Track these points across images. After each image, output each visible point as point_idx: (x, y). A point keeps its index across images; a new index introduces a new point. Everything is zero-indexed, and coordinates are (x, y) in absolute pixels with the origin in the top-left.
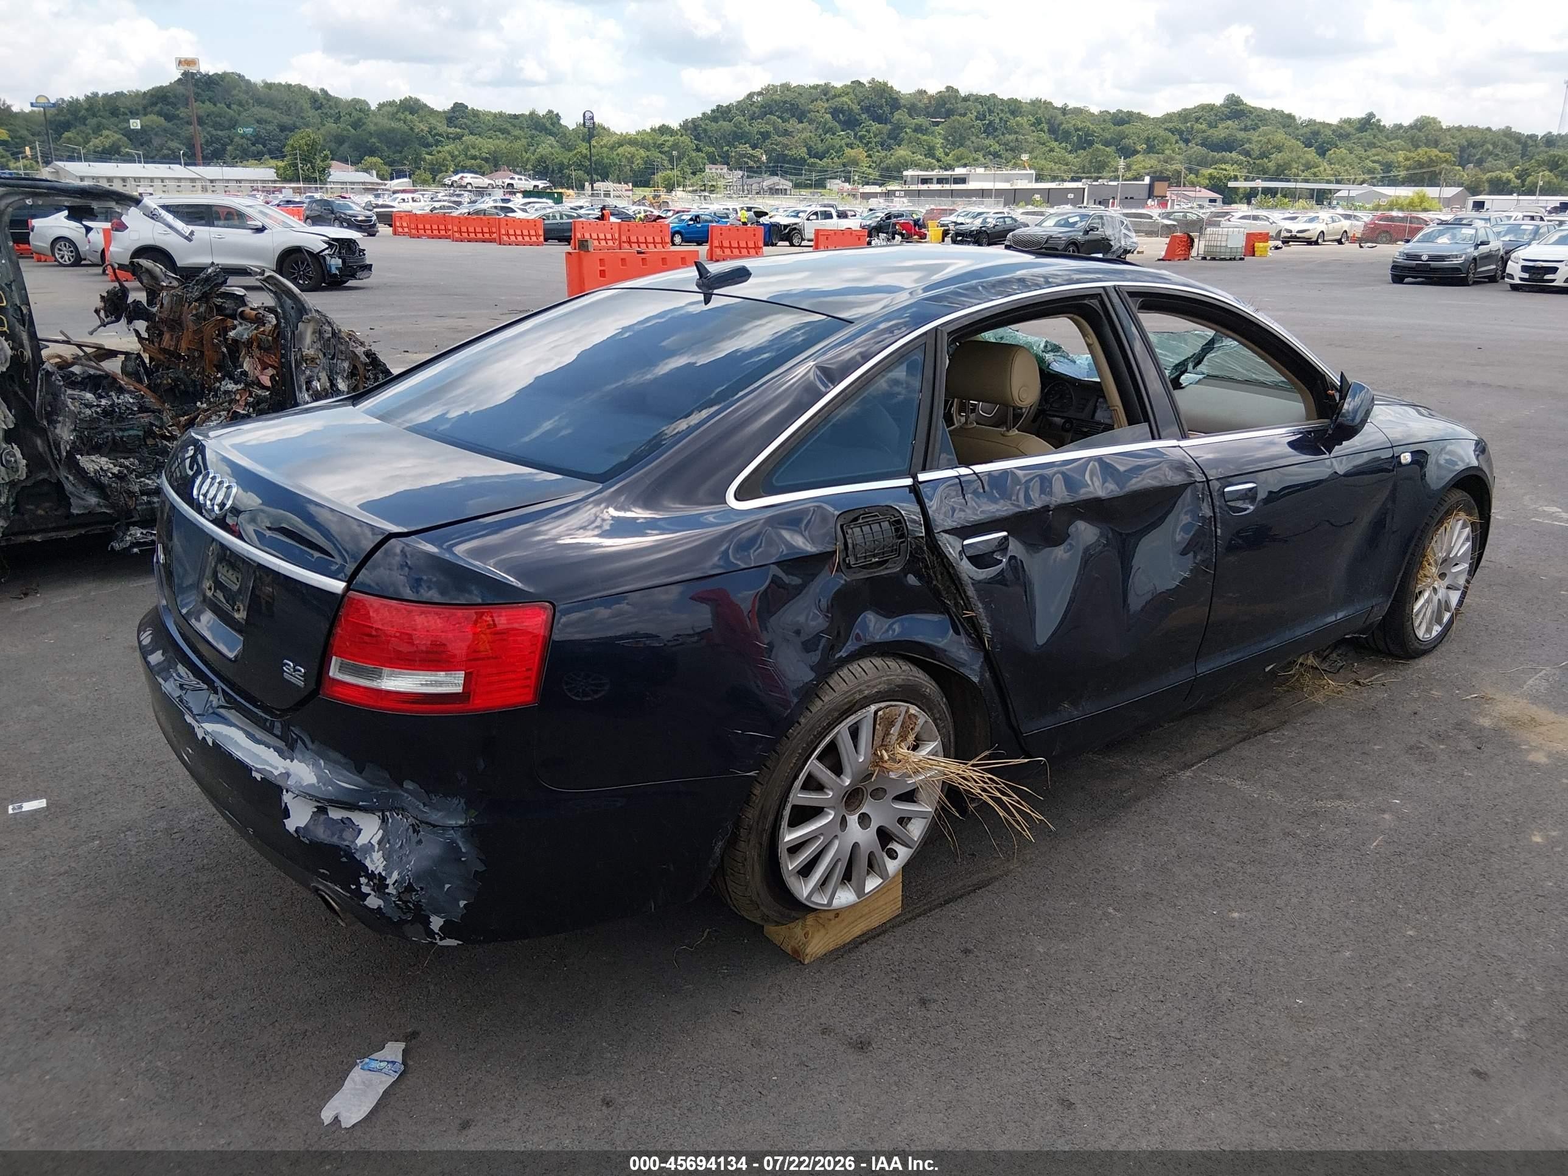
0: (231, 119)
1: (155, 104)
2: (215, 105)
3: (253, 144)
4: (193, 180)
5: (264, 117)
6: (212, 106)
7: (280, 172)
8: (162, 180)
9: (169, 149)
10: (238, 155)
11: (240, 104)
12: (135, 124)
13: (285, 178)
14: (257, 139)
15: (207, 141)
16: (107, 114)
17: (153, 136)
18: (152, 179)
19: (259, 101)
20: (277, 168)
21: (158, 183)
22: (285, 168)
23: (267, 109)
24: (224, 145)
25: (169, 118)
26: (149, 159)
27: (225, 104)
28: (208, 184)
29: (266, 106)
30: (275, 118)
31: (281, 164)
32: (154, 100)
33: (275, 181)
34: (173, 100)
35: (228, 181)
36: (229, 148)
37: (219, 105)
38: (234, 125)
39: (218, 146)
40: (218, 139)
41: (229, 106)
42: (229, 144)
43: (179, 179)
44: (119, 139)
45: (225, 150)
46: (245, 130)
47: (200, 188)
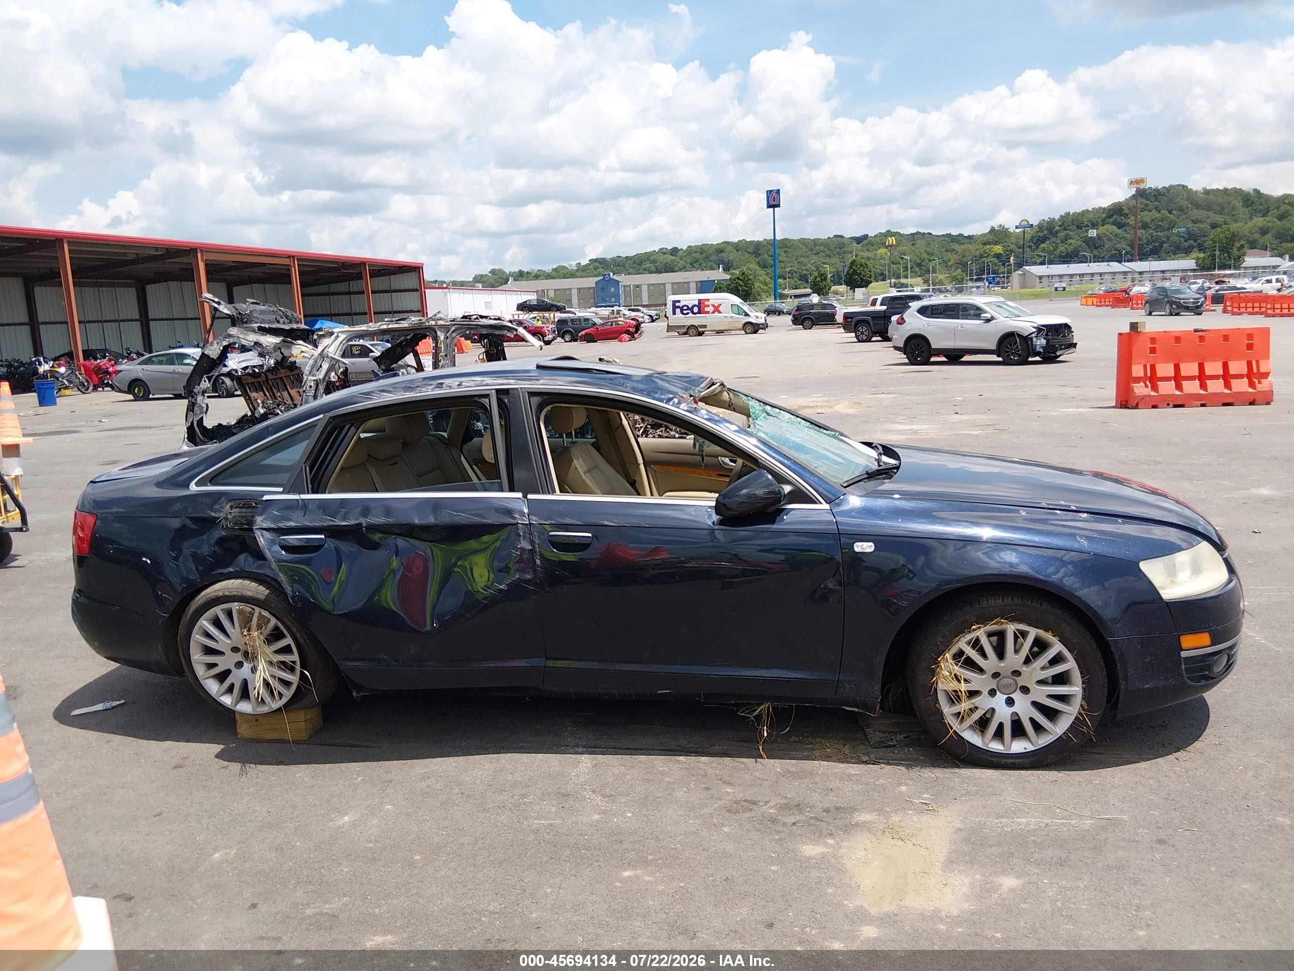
0: (1171, 222)
1: (1110, 216)
2: (1159, 212)
3: (1186, 241)
4: (1125, 273)
5: (1199, 217)
6: (1157, 213)
7: (1199, 262)
8: (1101, 274)
9: (1116, 250)
10: (1172, 251)
11: (1181, 209)
12: (1093, 233)
13: (1203, 267)
14: (1191, 236)
15: (1148, 241)
16: (1074, 227)
17: (1106, 241)
18: (1092, 275)
19: (1197, 206)
20: (1197, 259)
21: (1097, 278)
22: (1204, 258)
23: (1202, 211)
24: (1162, 243)
25: (1120, 226)
26: (1098, 259)
27: (1168, 210)
28: (1137, 276)
29: (1203, 209)
30: (1208, 217)
31: (1202, 255)
32: (1111, 212)
33: (1194, 270)
34: (1126, 211)
35: (1153, 272)
36: (1164, 245)
37: (1163, 212)
38: (1172, 225)
39: (1157, 244)
40: (1157, 239)
41: (1170, 213)
42: (1165, 242)
43: (1114, 273)
44: (1080, 246)
45: (1161, 247)
46: (1179, 229)
47: (1130, 279)
